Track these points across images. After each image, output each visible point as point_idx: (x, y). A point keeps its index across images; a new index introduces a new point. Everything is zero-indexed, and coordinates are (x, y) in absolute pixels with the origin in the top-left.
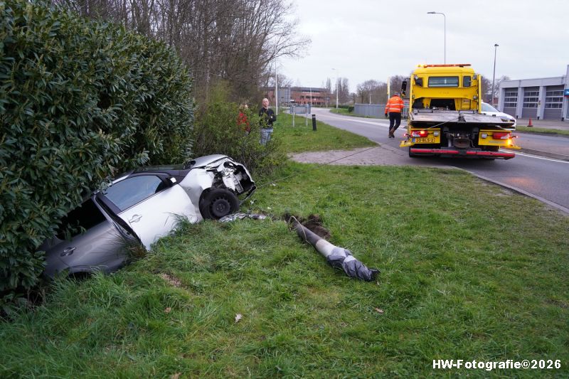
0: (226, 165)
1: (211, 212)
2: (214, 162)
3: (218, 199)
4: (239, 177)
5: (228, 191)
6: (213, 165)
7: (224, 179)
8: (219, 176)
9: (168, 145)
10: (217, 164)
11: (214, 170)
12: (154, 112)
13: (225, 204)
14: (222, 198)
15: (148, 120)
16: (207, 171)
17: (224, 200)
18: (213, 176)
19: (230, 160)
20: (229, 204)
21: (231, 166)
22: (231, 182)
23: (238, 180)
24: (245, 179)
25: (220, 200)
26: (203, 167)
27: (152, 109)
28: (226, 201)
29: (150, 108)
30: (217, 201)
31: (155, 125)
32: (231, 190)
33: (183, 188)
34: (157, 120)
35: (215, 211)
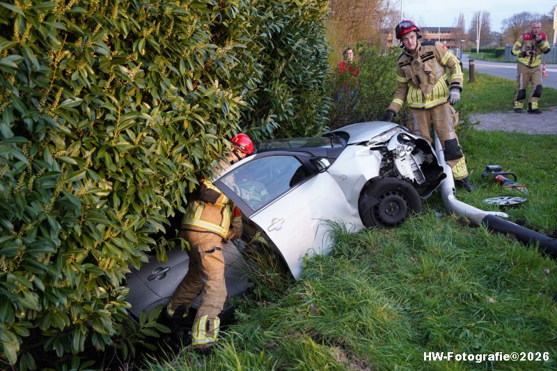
0: (400, 138)
1: (377, 215)
2: (381, 135)
3: (388, 194)
4: (418, 159)
5: (404, 183)
6: (379, 140)
7: (398, 162)
8: (389, 157)
9: (299, 106)
10: (386, 138)
11: (382, 148)
12: (282, 54)
13: (398, 202)
14: (394, 193)
15: (272, 67)
16: (372, 149)
17: (397, 196)
18: (381, 157)
19: (403, 131)
20: (405, 203)
21: (408, 141)
22: (407, 167)
23: (418, 164)
24: (430, 161)
25: (391, 196)
26: (364, 143)
27: (278, 50)
28: (401, 198)
29: (275, 49)
30: (387, 198)
31: (283, 74)
32: (408, 180)
33: (334, 176)
34: (286, 67)
35: (382, 214)
